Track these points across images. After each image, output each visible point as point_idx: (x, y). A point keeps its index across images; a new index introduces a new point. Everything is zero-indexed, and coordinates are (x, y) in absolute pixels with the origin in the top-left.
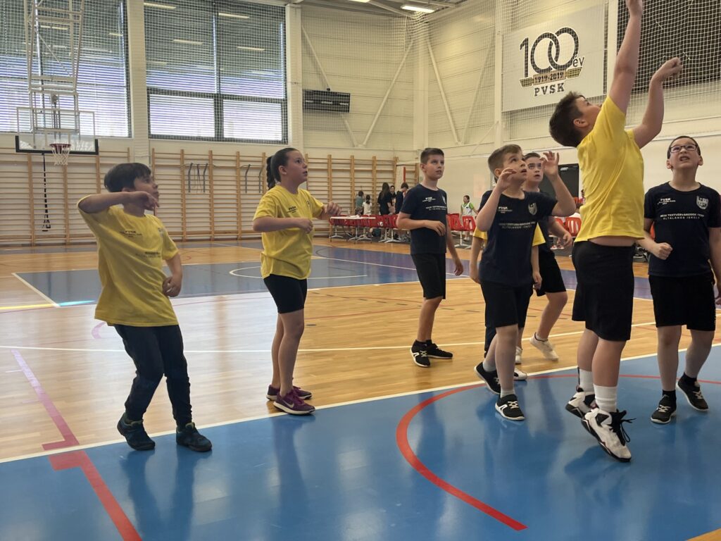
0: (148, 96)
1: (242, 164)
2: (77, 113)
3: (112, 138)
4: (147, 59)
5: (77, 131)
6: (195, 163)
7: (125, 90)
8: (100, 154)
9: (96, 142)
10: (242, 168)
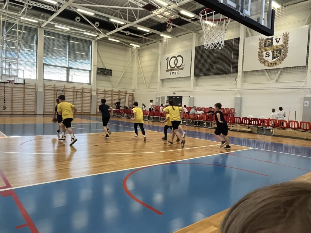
0: (44, 66)
1: (75, 90)
2: (17, 70)
3: (30, 79)
4: (44, 54)
5: (17, 76)
6: (59, 89)
7: (36, 63)
8: (26, 84)
9: (24, 80)
10: (75, 92)
